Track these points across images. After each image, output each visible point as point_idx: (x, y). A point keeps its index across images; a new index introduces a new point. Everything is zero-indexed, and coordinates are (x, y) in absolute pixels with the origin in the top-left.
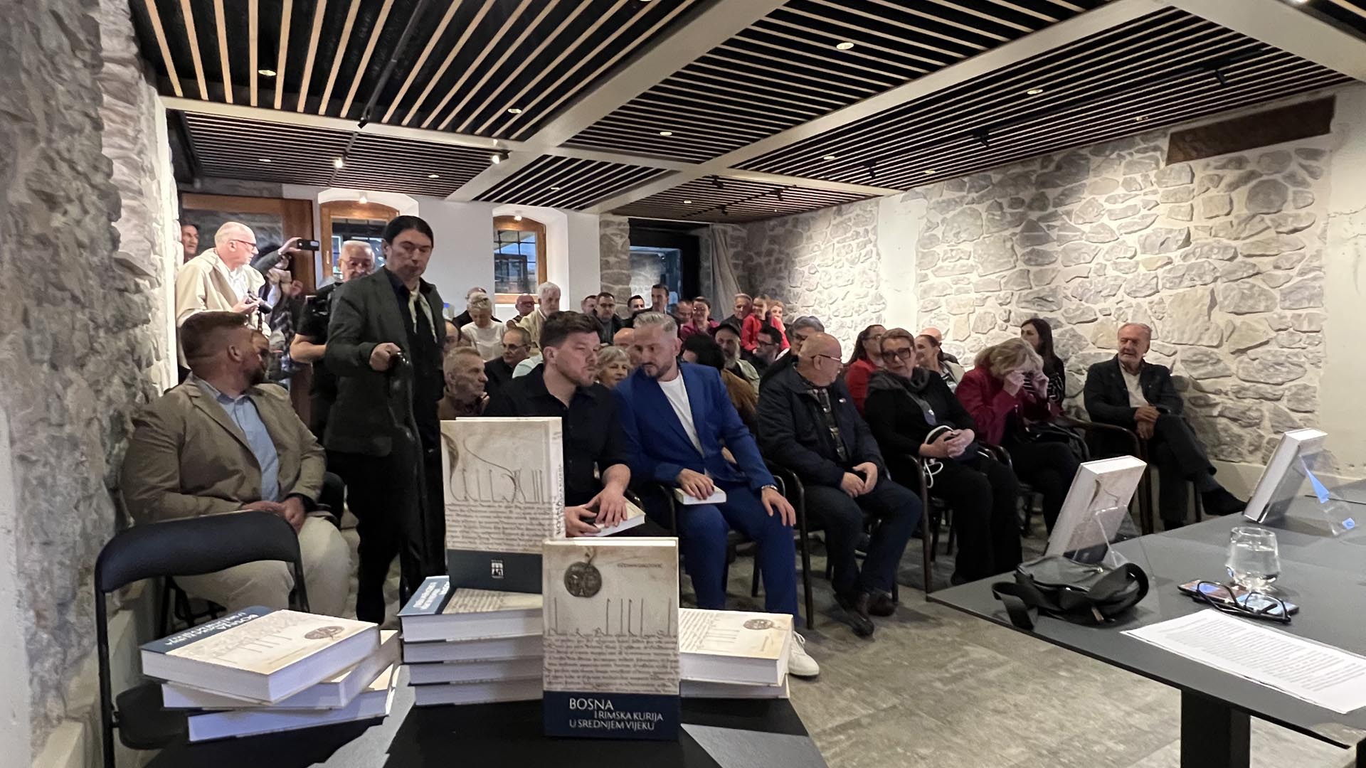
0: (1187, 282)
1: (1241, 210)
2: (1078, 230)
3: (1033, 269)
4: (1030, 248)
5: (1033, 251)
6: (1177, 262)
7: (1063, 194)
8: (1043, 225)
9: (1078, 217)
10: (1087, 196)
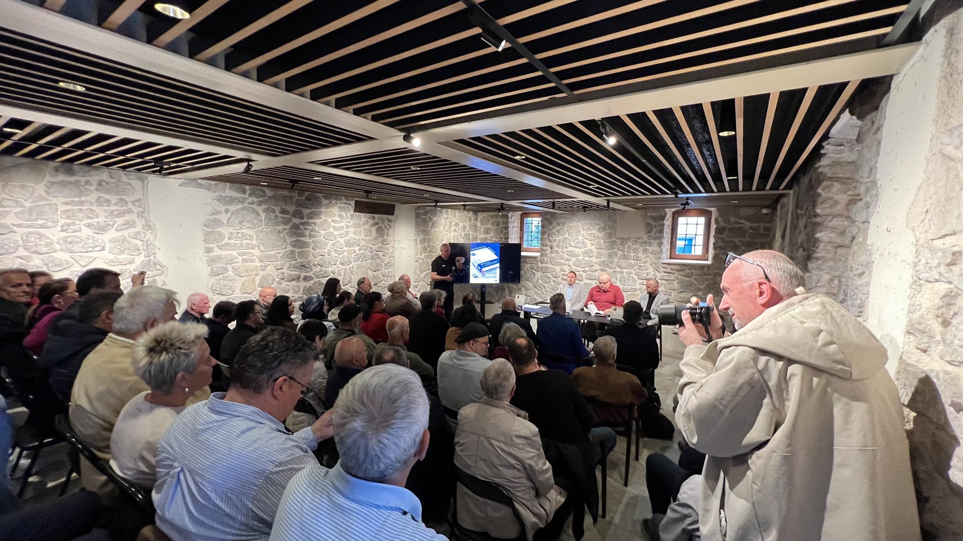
0: (361, 260)
1: (374, 234)
2: (320, 233)
3: (297, 250)
4: (295, 239)
5: (298, 240)
6: (357, 252)
7: (311, 213)
8: (301, 227)
9: (321, 226)
10: (323, 218)
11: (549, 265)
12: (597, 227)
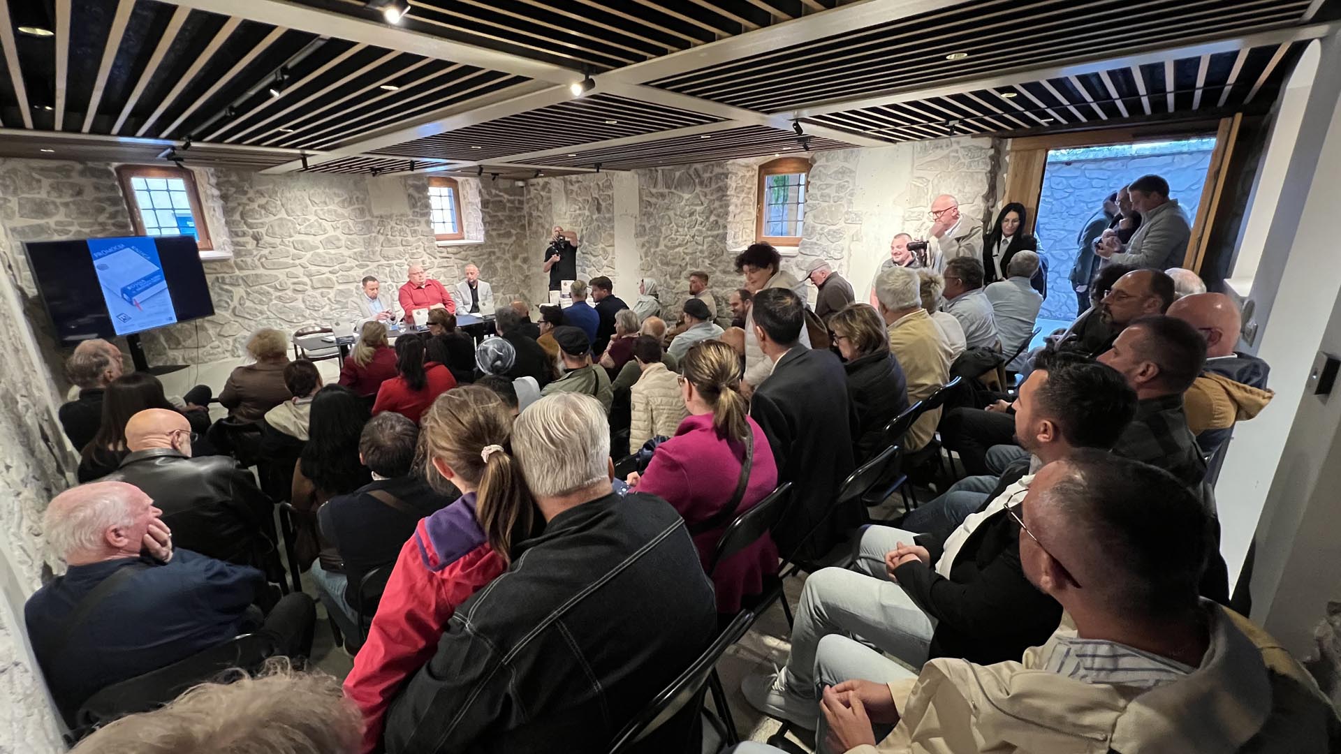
11: (261, 271)
12: (337, 200)
